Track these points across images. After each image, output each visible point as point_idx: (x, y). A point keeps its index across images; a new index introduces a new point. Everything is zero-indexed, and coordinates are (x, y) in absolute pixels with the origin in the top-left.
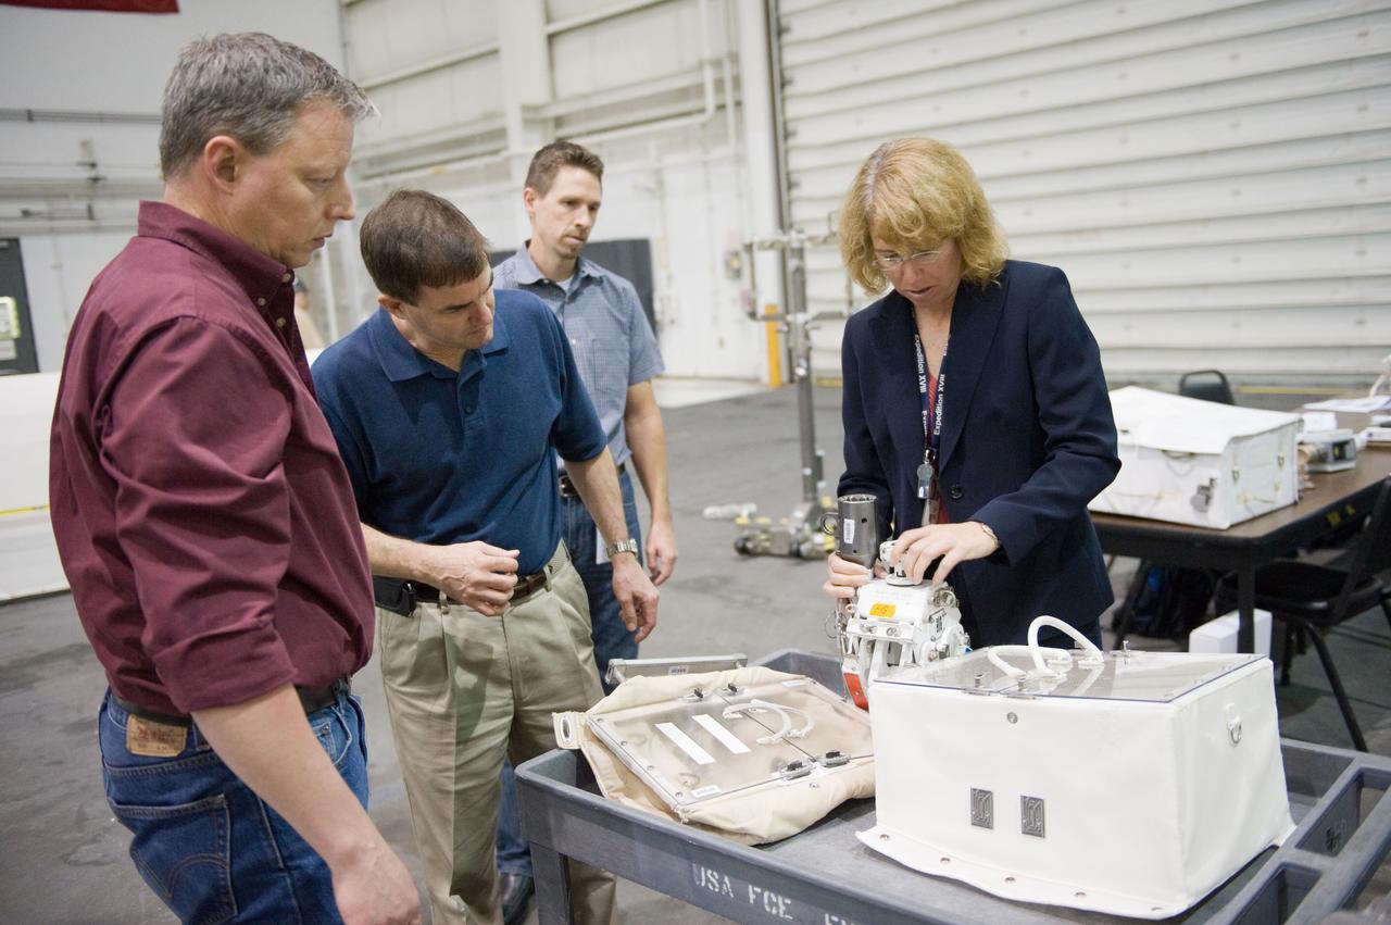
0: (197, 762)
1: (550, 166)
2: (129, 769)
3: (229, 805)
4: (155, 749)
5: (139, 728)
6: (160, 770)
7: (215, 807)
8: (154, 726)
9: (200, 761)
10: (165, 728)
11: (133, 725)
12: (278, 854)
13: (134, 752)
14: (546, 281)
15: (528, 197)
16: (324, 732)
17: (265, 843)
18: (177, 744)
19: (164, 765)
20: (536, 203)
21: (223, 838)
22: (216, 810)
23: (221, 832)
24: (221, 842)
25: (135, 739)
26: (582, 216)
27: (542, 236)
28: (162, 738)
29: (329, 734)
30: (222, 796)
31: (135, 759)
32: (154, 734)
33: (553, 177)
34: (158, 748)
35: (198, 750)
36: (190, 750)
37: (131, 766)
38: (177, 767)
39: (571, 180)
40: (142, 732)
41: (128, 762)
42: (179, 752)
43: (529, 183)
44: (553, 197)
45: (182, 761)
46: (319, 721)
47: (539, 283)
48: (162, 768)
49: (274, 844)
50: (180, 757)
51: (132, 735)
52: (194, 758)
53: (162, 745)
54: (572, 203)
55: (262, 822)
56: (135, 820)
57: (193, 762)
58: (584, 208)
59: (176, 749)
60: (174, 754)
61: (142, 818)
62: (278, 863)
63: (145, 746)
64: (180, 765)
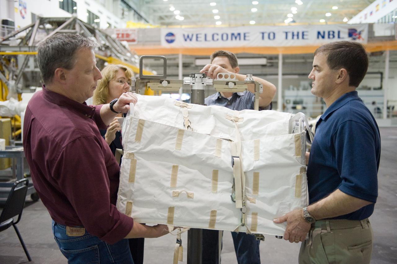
2: (68, 240)
3: (99, 248)
5: (70, 229)
7: (95, 248)
11: (68, 228)
12: (113, 259)
13: (69, 236)
17: (109, 257)
19: (79, 238)
21: (97, 257)
22: (95, 249)
23: (97, 255)
24: (97, 258)
30: (97, 245)
34: (77, 234)
37: (68, 239)
40: (71, 230)
49: (112, 257)
55: (108, 251)
56: (71, 254)
61: (74, 253)
62: (113, 261)
63: (72, 234)
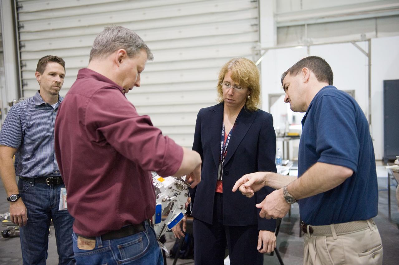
0: (99, 252)
1: (44, 62)
4: (86, 248)
6: (88, 254)
8: (85, 240)
9: (99, 251)
10: (89, 240)
14: (46, 104)
15: (37, 75)
16: (139, 241)
18: (93, 246)
20: (40, 77)
25: (80, 244)
26: (57, 78)
27: (44, 88)
28: (88, 244)
29: (141, 241)
31: (81, 251)
32: (85, 243)
33: (45, 66)
35: (99, 247)
36: (96, 247)
38: (93, 253)
39: (52, 67)
41: (78, 252)
42: (93, 248)
43: (37, 70)
44: (46, 73)
45: (94, 251)
46: (138, 237)
47: (43, 105)
48: (88, 253)
50: (94, 250)
51: (79, 243)
52: (97, 250)
53: (88, 246)
54: (53, 74)
57: (97, 251)
58: (58, 76)
59: (92, 247)
60: (92, 249)
64: (93, 252)
